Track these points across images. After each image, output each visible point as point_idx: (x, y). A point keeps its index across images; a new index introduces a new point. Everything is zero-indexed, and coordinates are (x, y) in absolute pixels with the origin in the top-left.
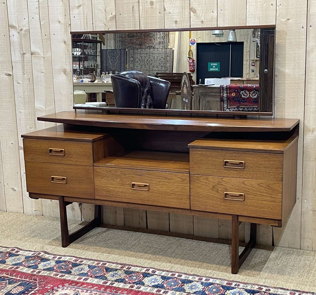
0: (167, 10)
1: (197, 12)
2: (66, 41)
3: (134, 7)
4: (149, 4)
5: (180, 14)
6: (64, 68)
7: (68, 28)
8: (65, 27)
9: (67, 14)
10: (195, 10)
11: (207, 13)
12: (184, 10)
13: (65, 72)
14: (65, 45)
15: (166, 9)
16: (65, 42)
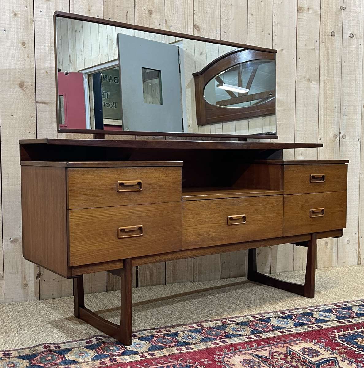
0: (168, 23)
1: (201, 30)
2: (26, 42)
3: (128, 12)
4: (147, 12)
5: (183, 29)
6: (20, 80)
7: (30, 25)
8: (26, 23)
9: (30, 5)
10: (198, 27)
11: (211, 32)
12: (186, 25)
13: (21, 85)
14: (23, 48)
15: (168, 21)
16: (24, 44)
